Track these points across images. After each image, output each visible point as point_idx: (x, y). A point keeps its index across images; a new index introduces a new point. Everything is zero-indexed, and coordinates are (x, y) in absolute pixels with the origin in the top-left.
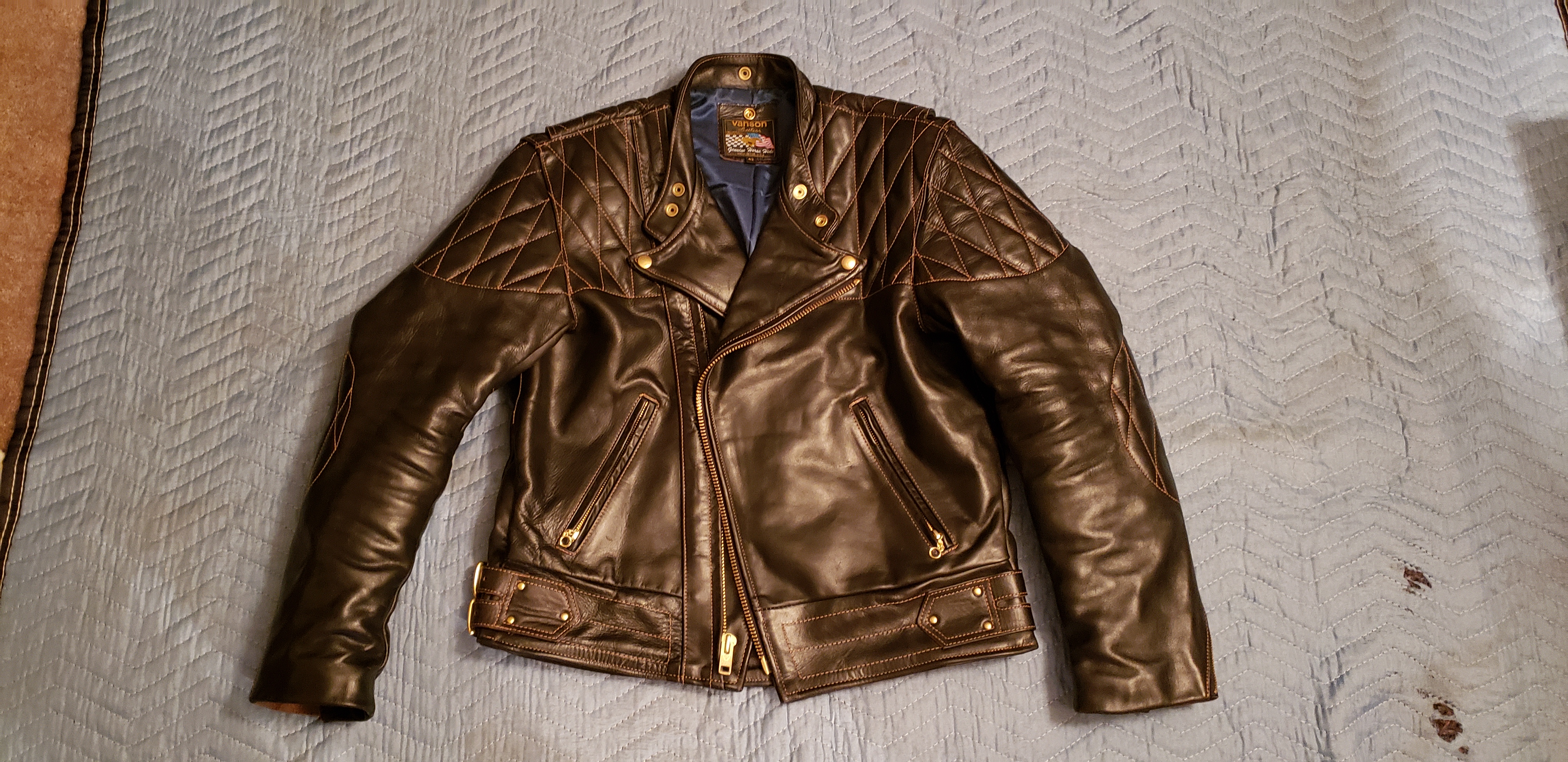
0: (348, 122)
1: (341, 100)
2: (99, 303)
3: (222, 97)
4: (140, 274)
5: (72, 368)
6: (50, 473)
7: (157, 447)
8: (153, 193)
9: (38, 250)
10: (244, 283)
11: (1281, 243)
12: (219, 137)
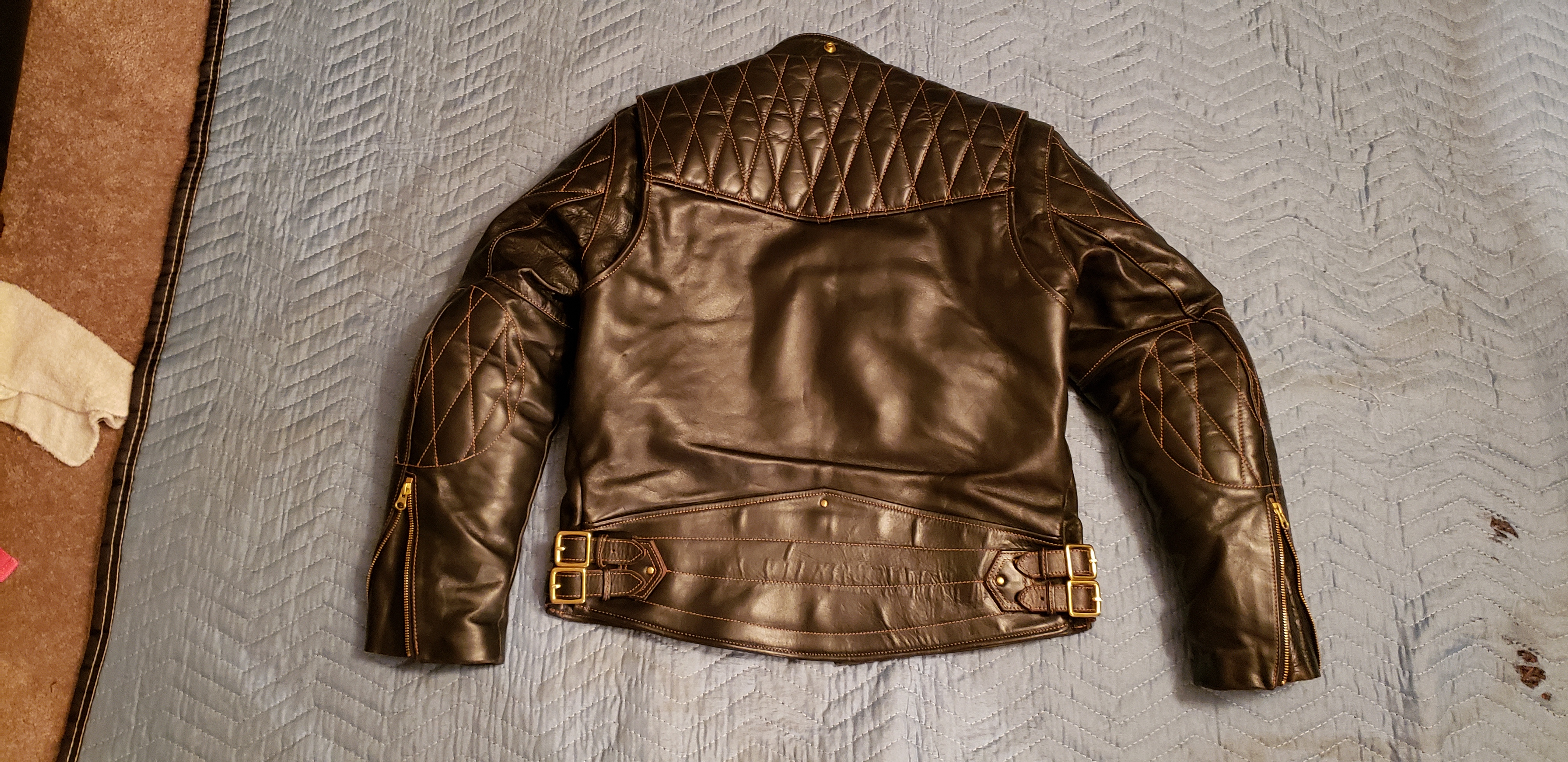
0: (463, 60)
1: (456, 39)
2: (223, 227)
3: (343, 34)
4: (263, 200)
5: (198, 288)
6: (175, 387)
7: (276, 364)
8: (276, 124)
9: (167, 175)
10: (361, 210)
11: (1374, 198)
12: (339, 71)
